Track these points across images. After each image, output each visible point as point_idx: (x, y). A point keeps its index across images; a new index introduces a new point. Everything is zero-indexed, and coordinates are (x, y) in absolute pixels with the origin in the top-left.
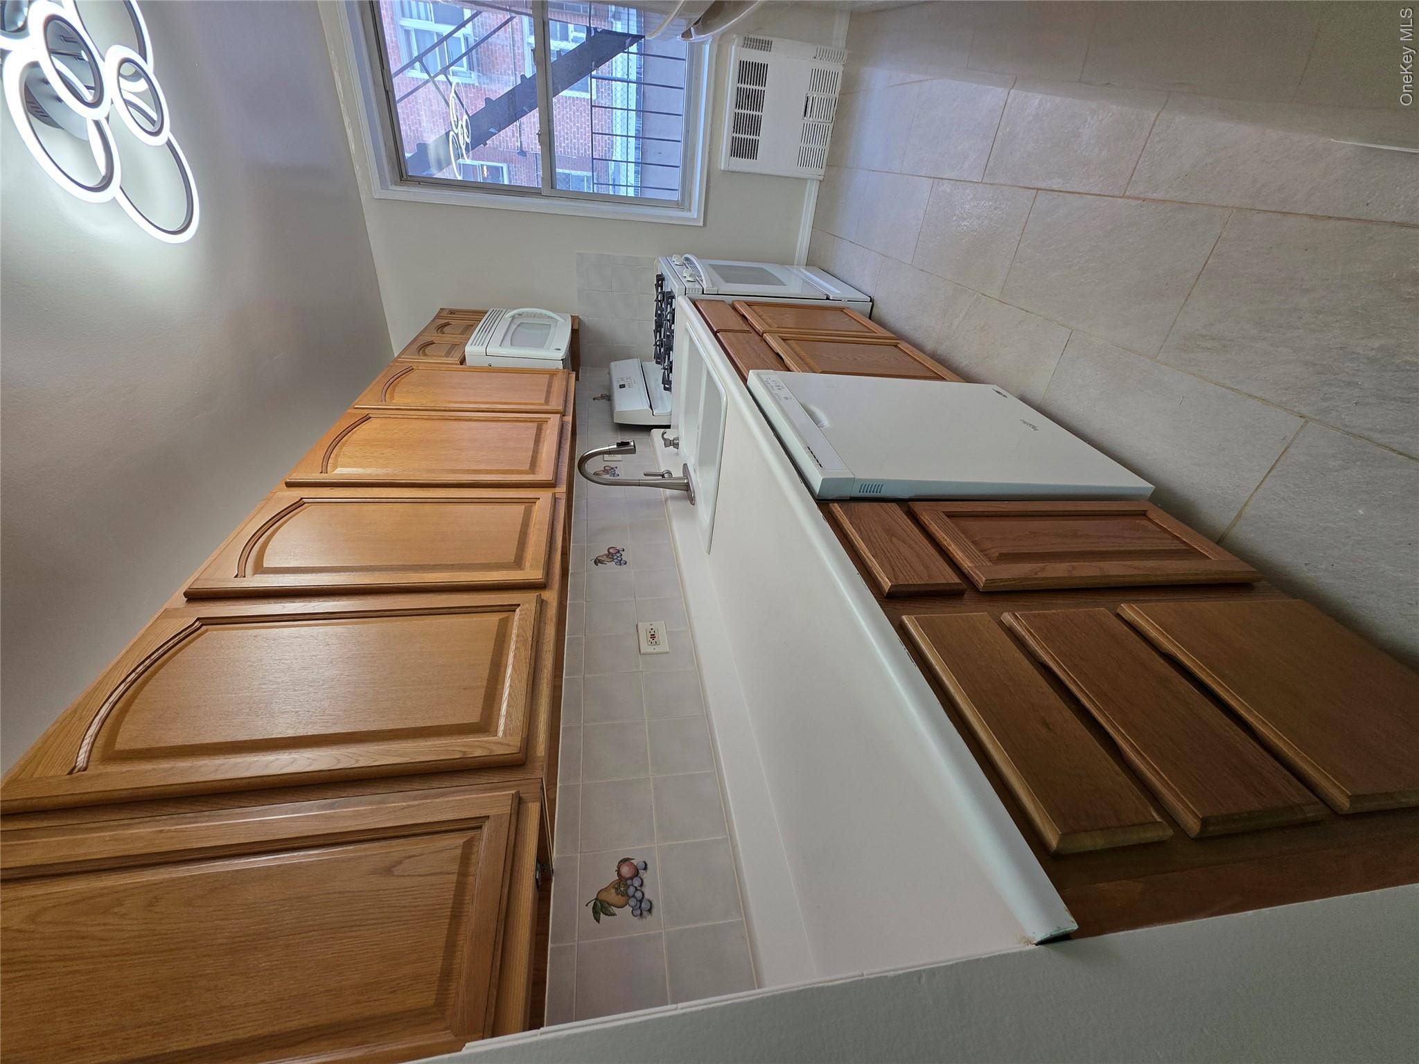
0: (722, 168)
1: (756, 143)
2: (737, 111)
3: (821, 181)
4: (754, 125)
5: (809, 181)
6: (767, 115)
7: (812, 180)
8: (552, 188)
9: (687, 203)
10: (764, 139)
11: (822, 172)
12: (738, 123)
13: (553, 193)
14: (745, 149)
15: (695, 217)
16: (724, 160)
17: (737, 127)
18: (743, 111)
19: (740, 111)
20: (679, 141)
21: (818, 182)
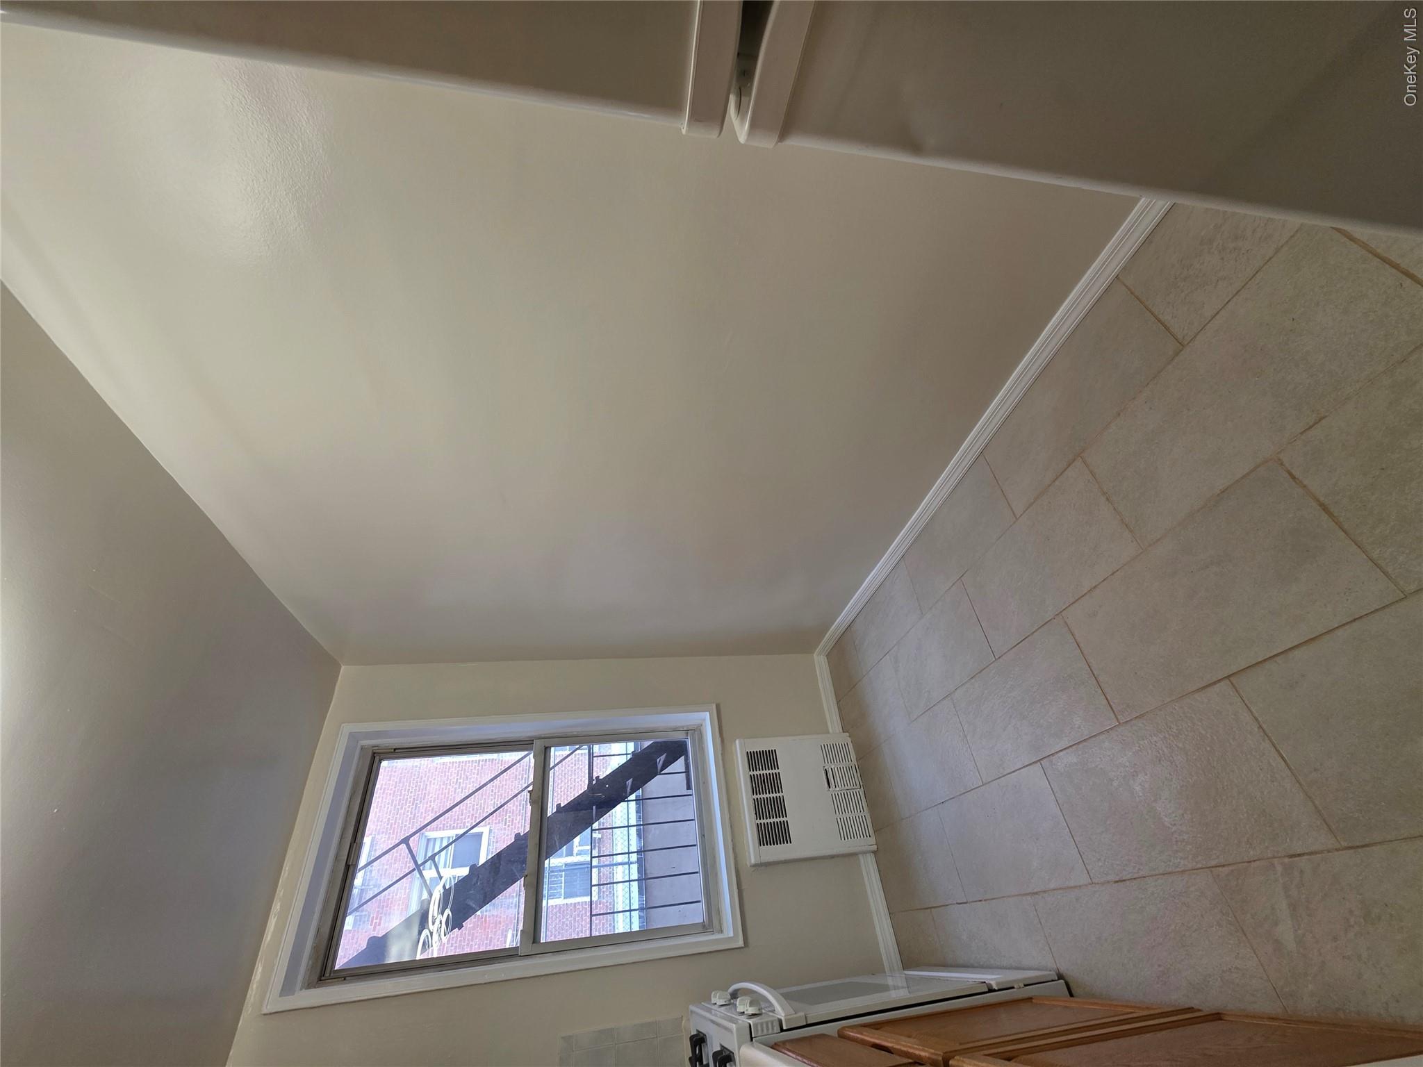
0: (753, 861)
1: (786, 824)
2: (755, 797)
3: (874, 852)
4: (778, 807)
5: (861, 857)
6: (789, 793)
7: (864, 853)
8: (534, 942)
9: (715, 922)
10: (793, 819)
11: (872, 840)
12: (760, 809)
13: (536, 949)
14: (774, 834)
15: (731, 934)
16: (753, 852)
17: (759, 814)
18: (762, 796)
19: (759, 796)
20: (695, 845)
21: (873, 855)
